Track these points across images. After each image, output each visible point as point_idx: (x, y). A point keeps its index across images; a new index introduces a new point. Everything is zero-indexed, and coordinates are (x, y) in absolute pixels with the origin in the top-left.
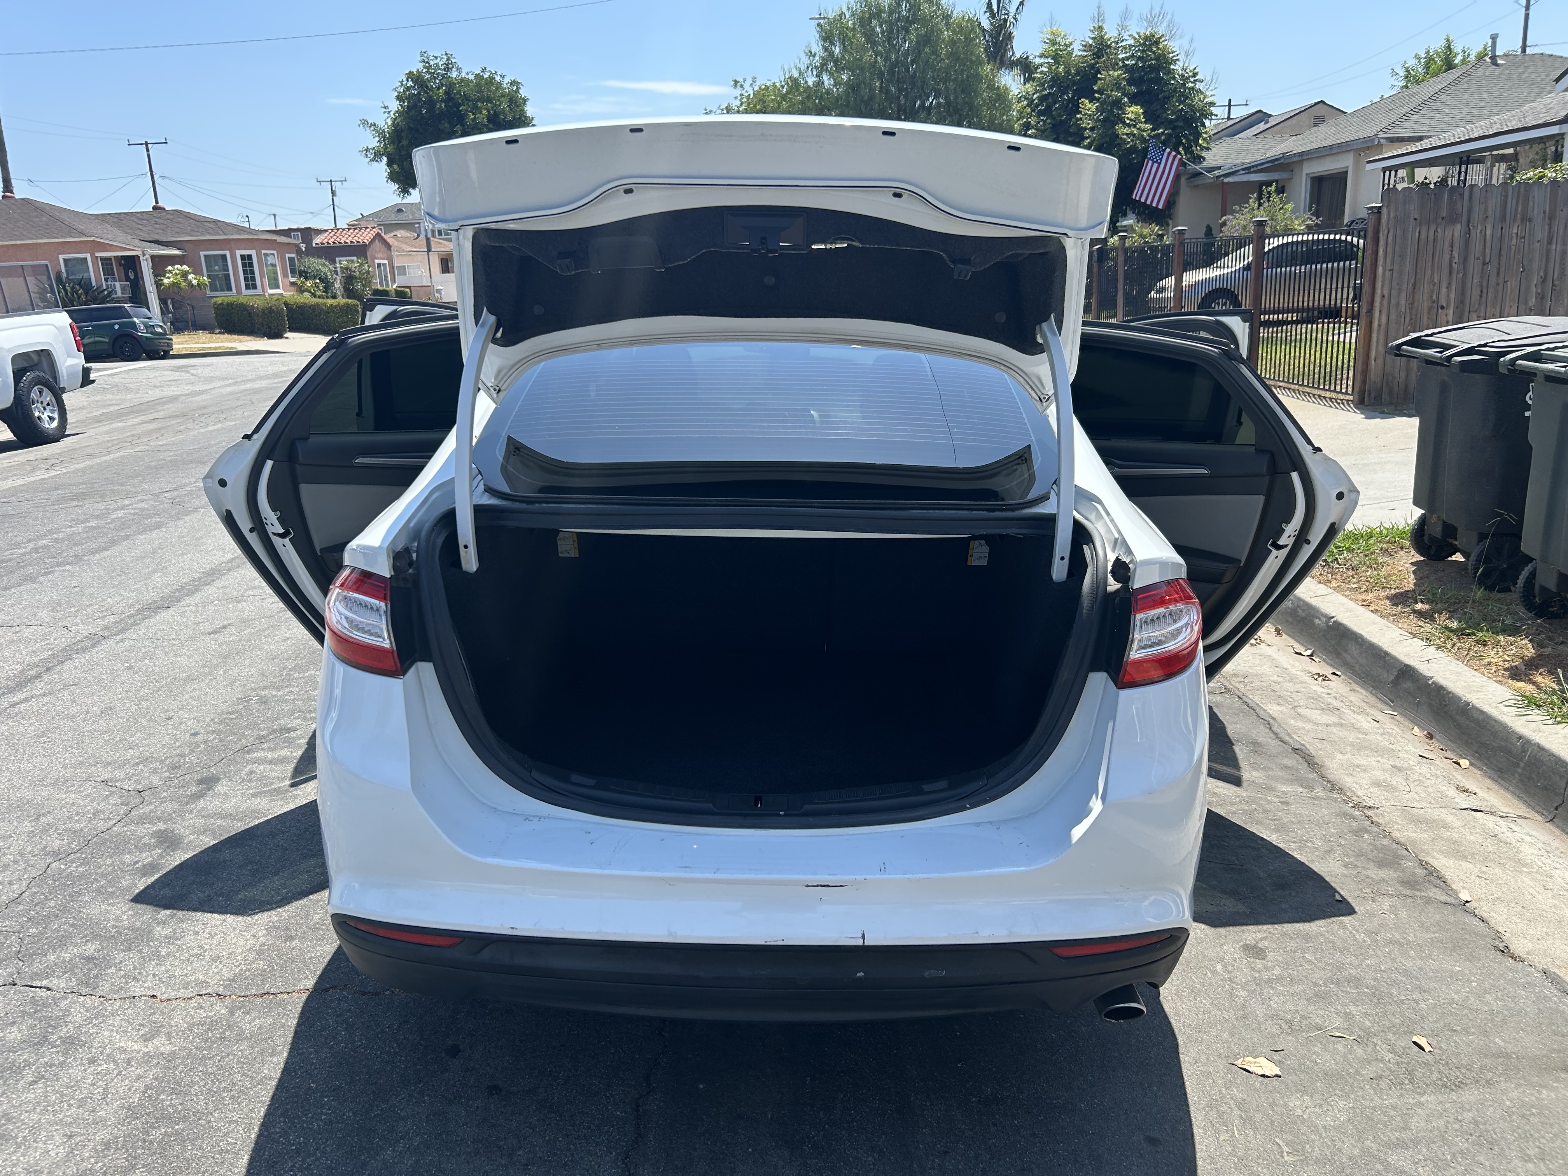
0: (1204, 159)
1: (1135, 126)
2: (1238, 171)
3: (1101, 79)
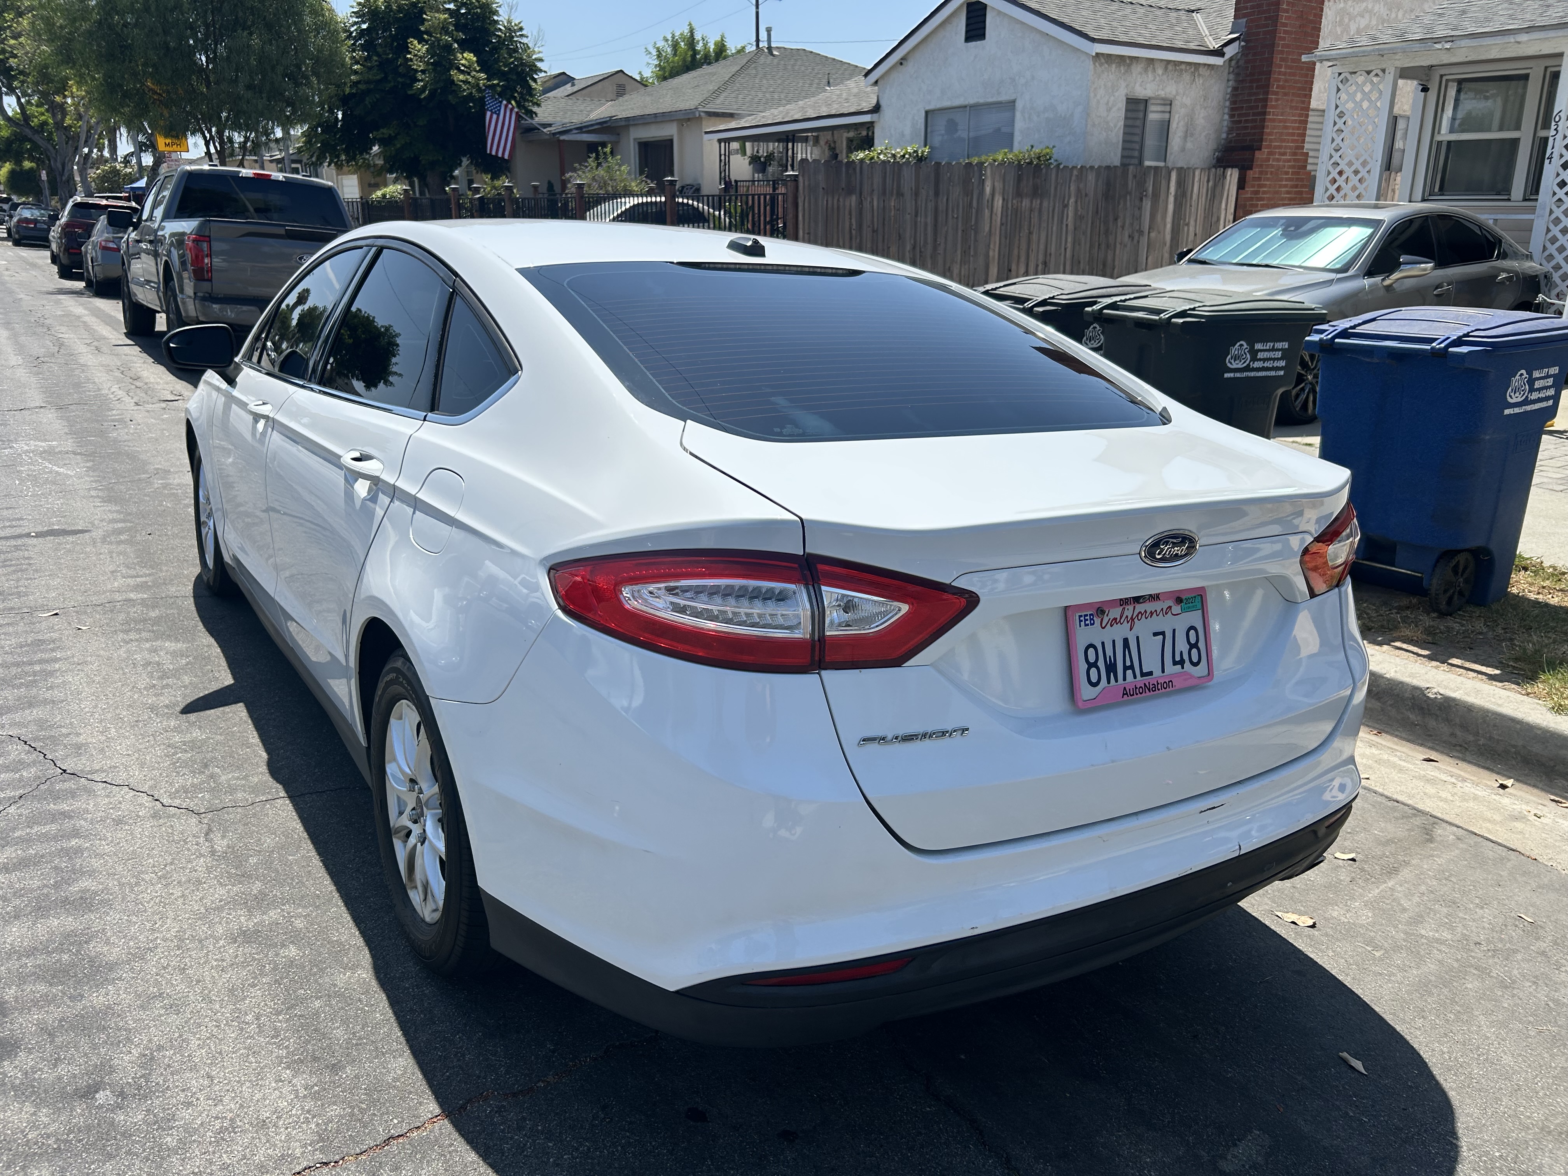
0: (536, 114)
1: (469, 74)
2: (570, 130)
3: (428, 20)
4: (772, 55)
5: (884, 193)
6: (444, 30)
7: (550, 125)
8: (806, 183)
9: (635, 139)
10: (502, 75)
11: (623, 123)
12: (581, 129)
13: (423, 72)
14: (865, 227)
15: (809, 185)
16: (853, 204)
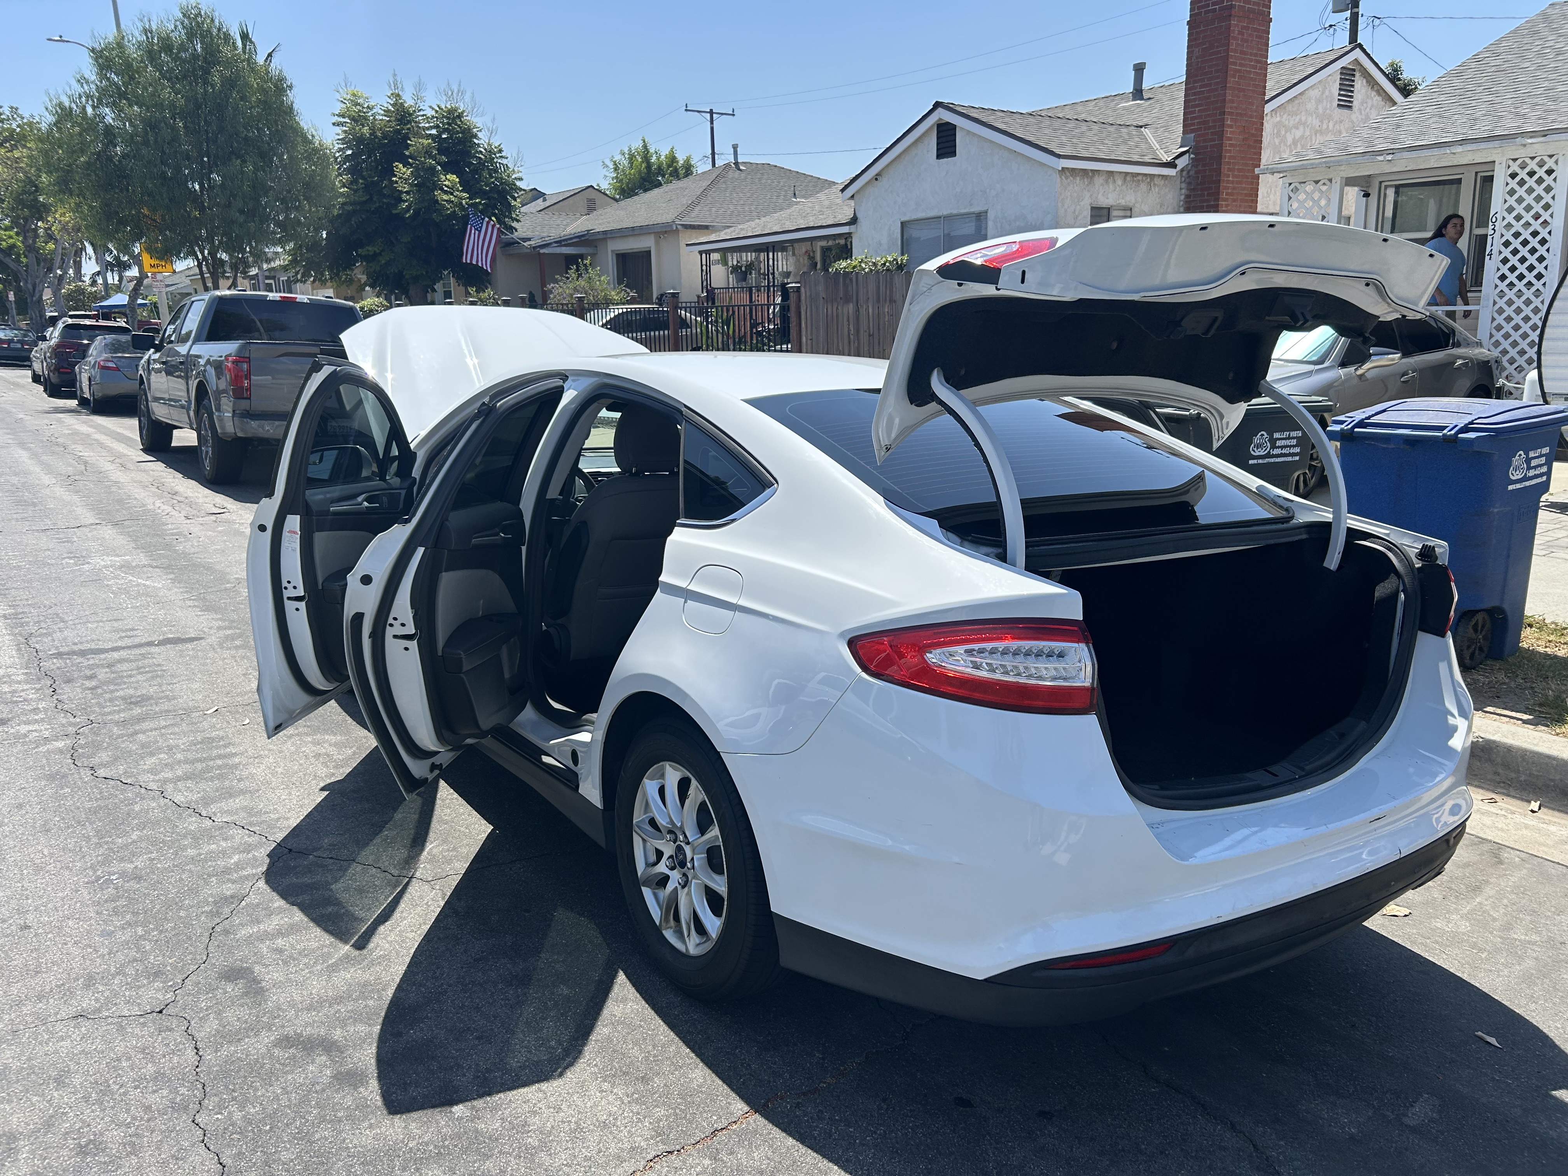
0: (516, 230)
1: (452, 194)
2: (550, 244)
3: (411, 145)
4: (739, 170)
5: (878, 301)
6: (428, 153)
7: (529, 239)
8: (808, 294)
9: (612, 251)
10: (483, 194)
11: (601, 237)
12: (560, 243)
13: (407, 193)
14: (862, 332)
15: (811, 296)
16: (851, 312)
